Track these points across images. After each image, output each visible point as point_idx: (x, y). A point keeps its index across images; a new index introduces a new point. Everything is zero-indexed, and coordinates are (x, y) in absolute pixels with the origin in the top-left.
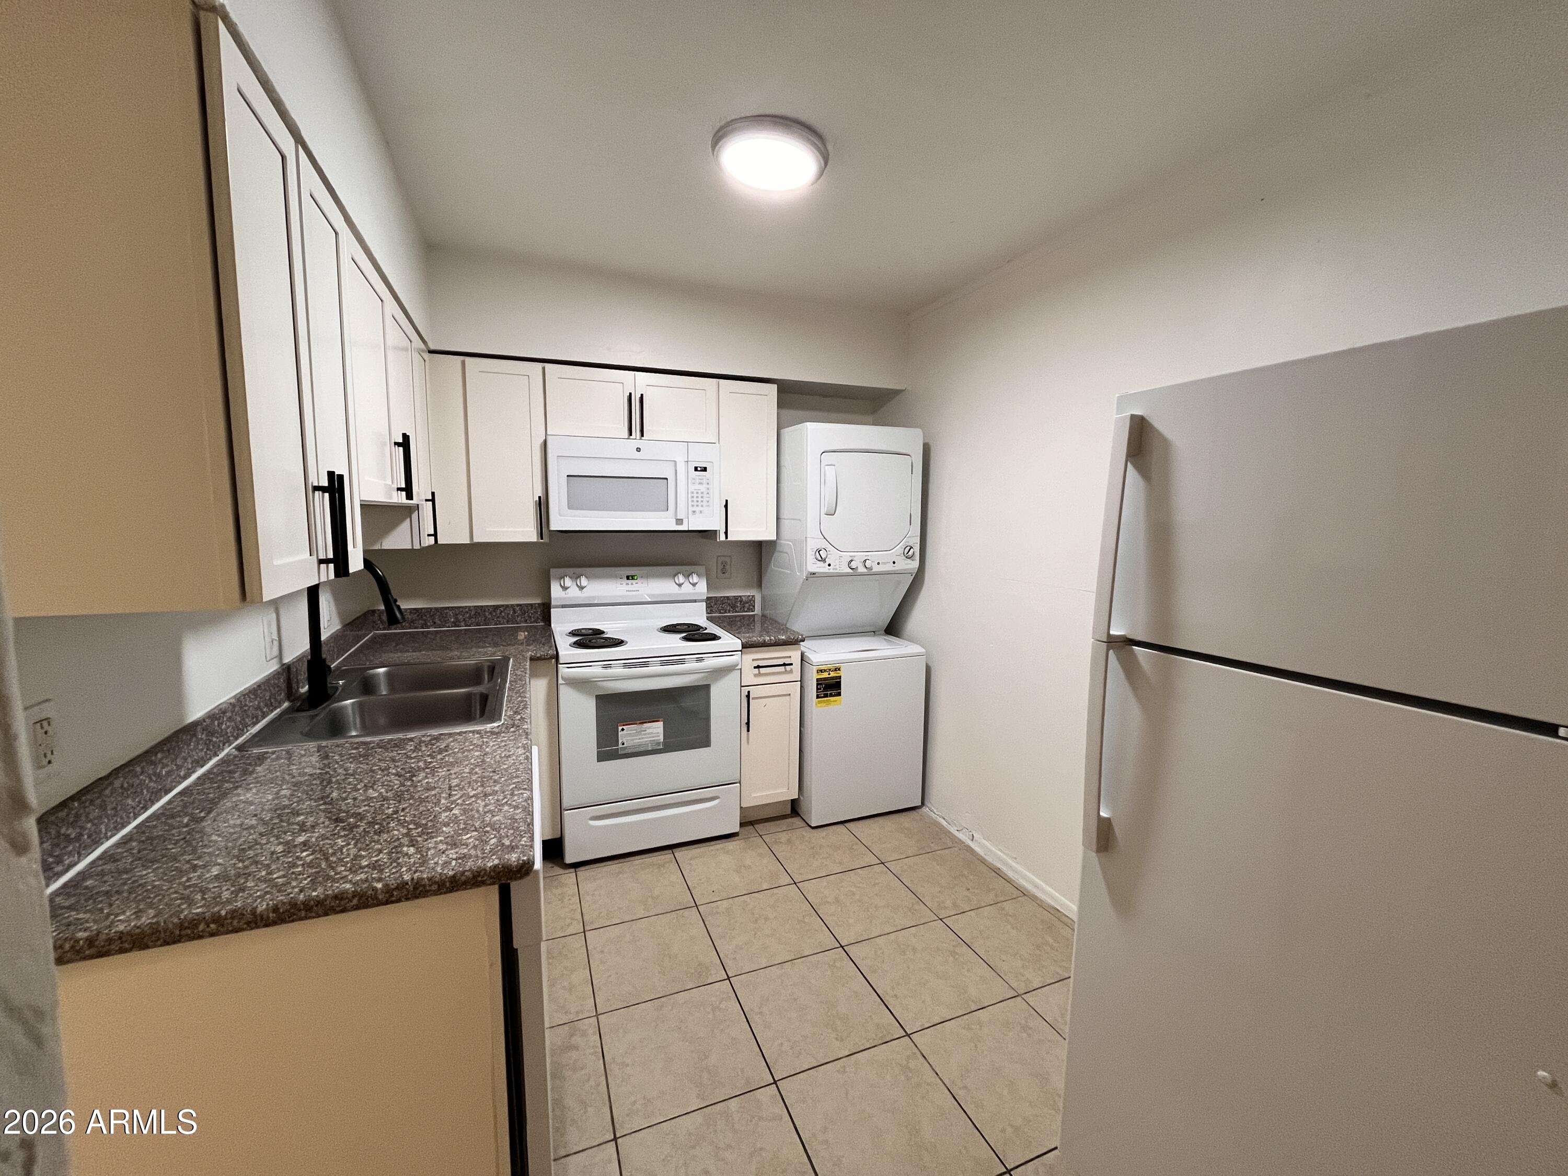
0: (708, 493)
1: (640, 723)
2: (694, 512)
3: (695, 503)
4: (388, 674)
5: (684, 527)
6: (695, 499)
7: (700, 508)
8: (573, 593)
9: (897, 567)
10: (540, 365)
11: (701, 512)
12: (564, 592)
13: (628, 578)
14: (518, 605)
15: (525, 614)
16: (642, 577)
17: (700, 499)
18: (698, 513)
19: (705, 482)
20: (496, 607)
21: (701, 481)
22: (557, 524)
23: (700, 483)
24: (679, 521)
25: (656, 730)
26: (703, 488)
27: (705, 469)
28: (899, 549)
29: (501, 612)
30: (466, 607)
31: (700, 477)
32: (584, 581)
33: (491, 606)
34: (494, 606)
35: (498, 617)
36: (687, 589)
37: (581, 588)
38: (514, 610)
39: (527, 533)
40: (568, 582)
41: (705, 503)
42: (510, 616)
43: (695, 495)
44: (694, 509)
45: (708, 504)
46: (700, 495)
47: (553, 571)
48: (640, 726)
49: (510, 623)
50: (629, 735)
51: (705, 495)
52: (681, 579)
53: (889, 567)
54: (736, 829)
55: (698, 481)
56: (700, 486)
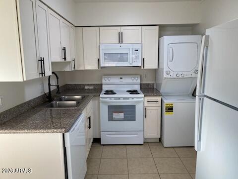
3: (135, 59)
8: (107, 81)
9: (193, 76)
10: (98, 27)
12: (105, 81)
13: (120, 78)
18: (135, 62)
22: (102, 65)
23: (136, 54)
24: (131, 64)
25: (122, 115)
27: (137, 50)
28: (193, 71)
31: (136, 52)
32: (109, 79)
36: (135, 81)
37: (109, 80)
39: (95, 67)
40: (106, 79)
45: (138, 59)
47: (103, 76)
50: (115, 116)
51: (137, 57)
52: (133, 78)
53: (190, 76)
54: (142, 143)
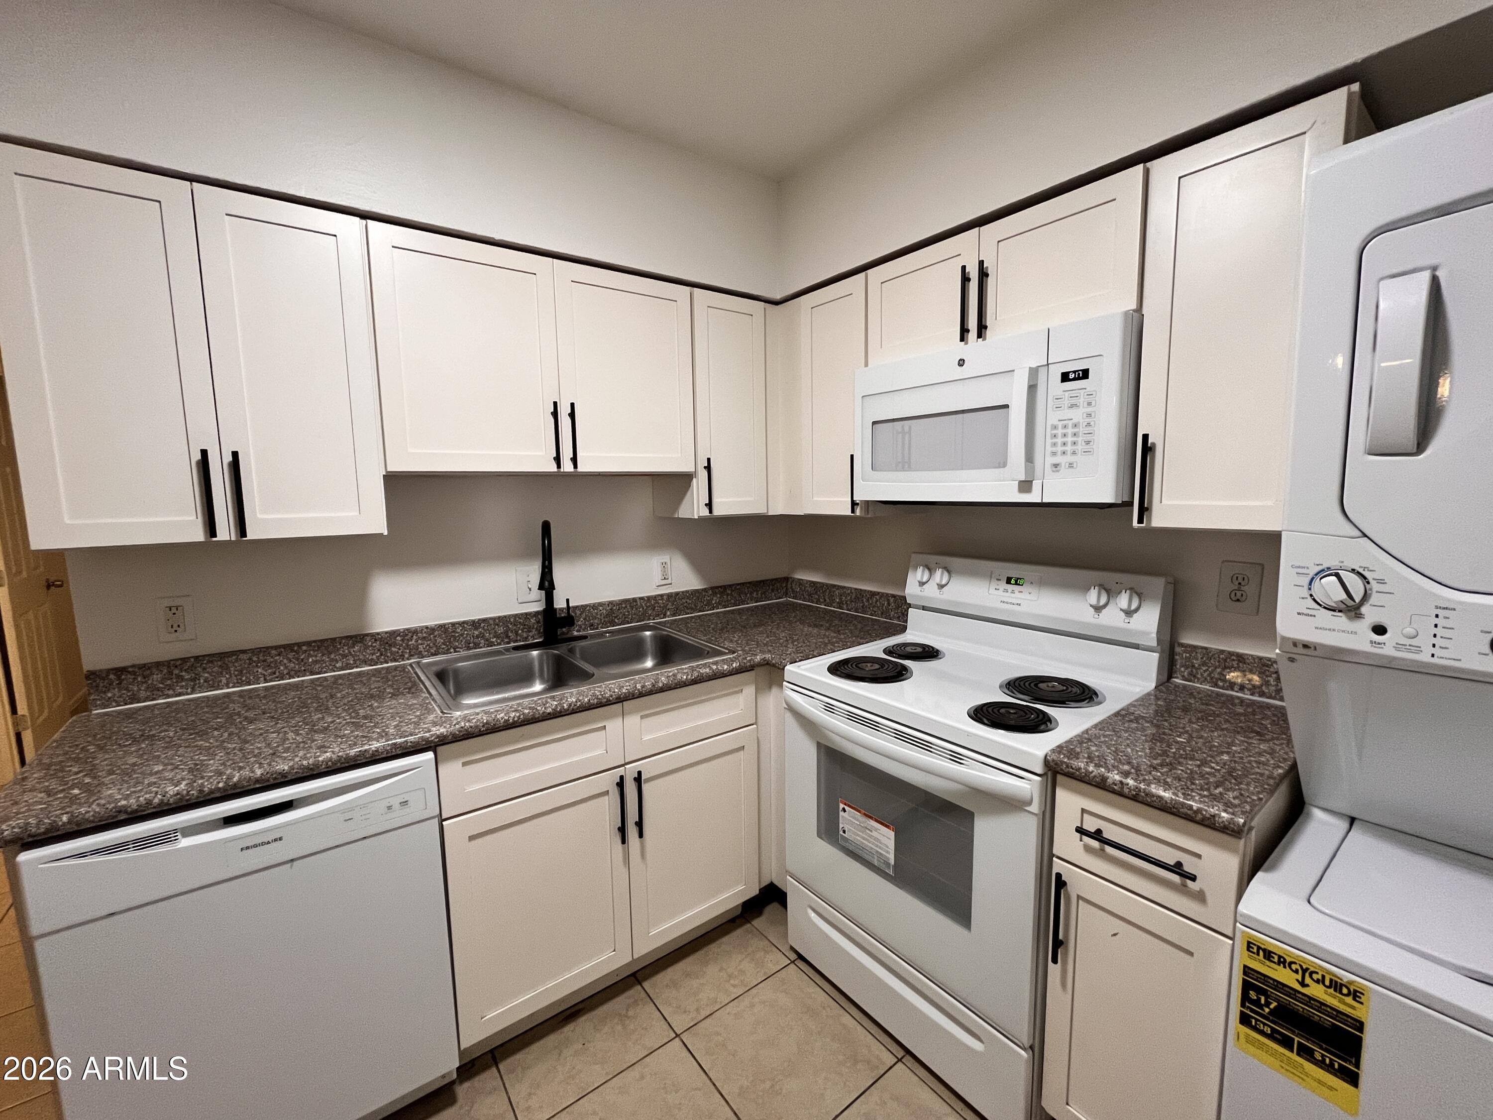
0: (1089, 424)
1: (865, 814)
2: (1056, 466)
3: (1060, 449)
4: (652, 636)
5: (1033, 497)
6: (1059, 440)
7: (1069, 458)
8: (930, 593)
11: (1071, 465)
12: (919, 588)
13: (1009, 581)
14: (893, 596)
15: (898, 609)
16: (1032, 583)
17: (1070, 439)
18: (1063, 469)
19: (1081, 401)
20: (873, 594)
21: (1073, 401)
22: (860, 492)
23: (1072, 406)
24: (1027, 486)
25: (885, 841)
26: (1077, 415)
27: (1085, 374)
29: (877, 601)
30: (848, 588)
31: (1073, 394)
32: (943, 577)
33: (869, 591)
34: (871, 592)
35: (874, 607)
36: (1111, 619)
37: (940, 586)
38: (888, 600)
40: (925, 574)
41: (1080, 447)
42: (884, 608)
43: (1060, 432)
44: (1056, 460)
45: (1087, 448)
46: (1070, 431)
47: (913, 557)
48: (864, 819)
49: (884, 616)
50: (851, 824)
51: (1081, 430)
52: (1101, 597)
55: (1067, 402)
56: (1074, 410)
